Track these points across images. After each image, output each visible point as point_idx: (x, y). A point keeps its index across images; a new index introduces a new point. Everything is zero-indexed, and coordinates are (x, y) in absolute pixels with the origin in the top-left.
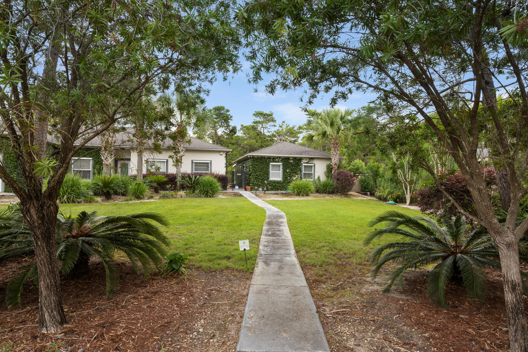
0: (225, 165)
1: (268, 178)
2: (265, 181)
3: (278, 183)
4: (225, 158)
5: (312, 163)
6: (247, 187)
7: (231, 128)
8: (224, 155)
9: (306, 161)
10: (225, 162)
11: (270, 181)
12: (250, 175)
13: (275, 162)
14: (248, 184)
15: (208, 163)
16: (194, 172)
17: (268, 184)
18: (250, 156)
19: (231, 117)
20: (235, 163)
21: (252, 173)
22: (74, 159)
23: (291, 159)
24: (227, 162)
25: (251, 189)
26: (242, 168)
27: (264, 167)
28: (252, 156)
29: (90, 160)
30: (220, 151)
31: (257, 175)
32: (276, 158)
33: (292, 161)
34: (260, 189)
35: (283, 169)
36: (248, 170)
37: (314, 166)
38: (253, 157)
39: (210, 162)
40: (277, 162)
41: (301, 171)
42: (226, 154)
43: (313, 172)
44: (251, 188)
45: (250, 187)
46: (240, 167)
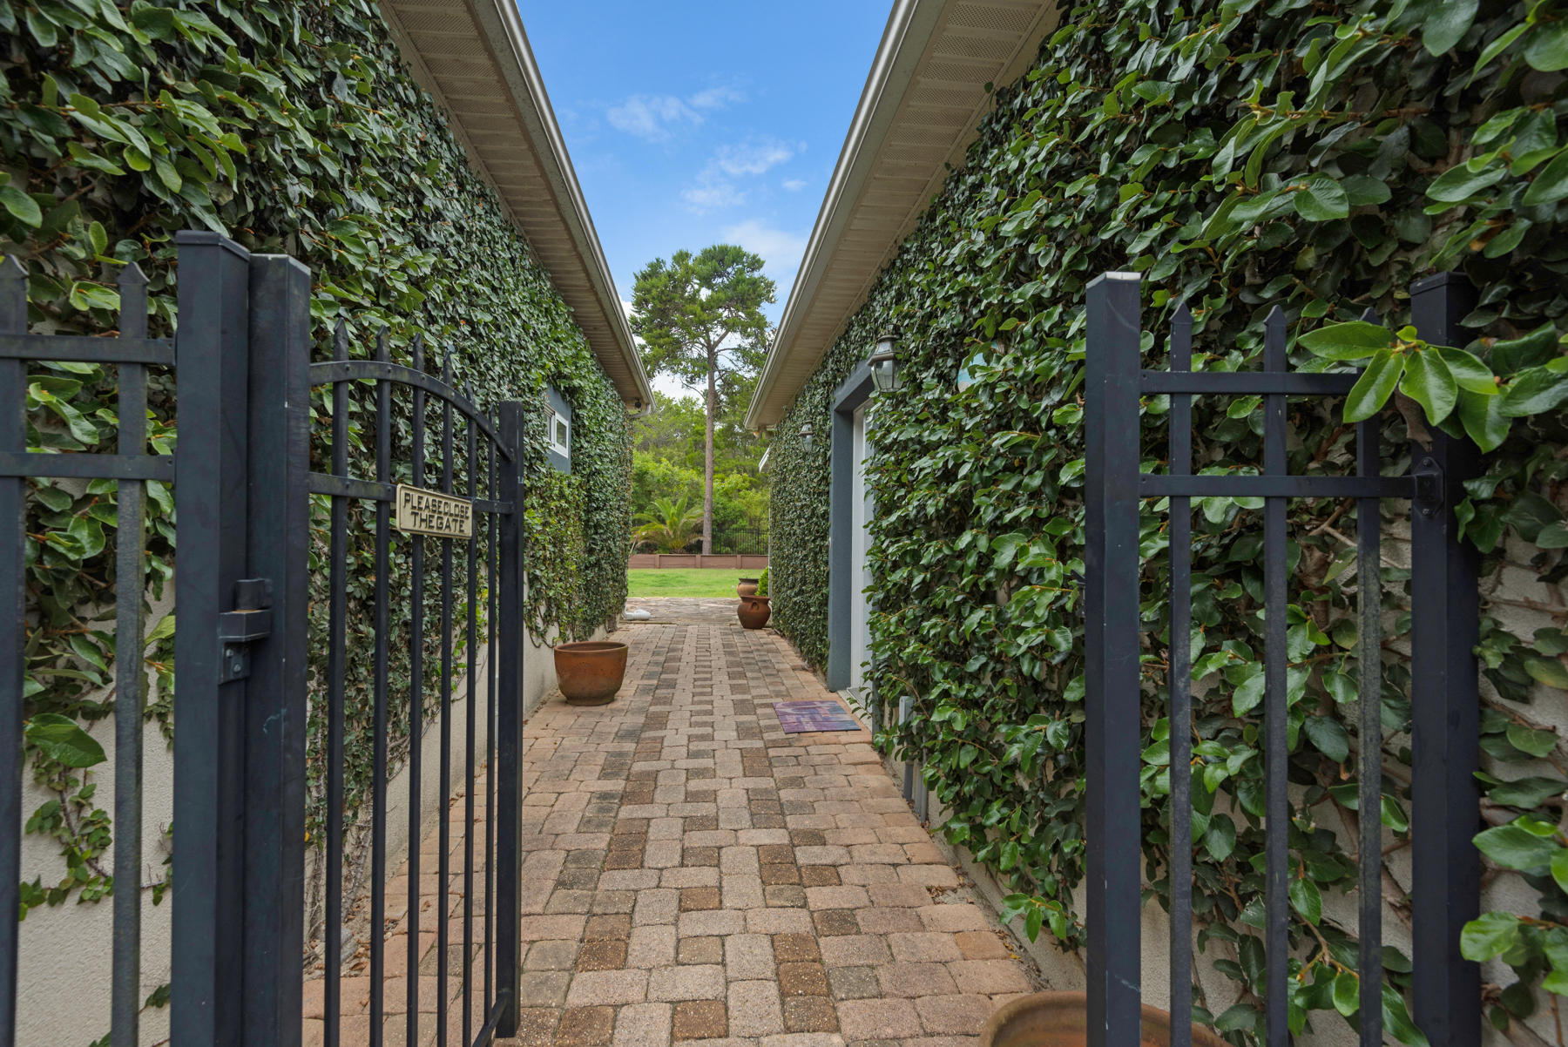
46: (805, 429)
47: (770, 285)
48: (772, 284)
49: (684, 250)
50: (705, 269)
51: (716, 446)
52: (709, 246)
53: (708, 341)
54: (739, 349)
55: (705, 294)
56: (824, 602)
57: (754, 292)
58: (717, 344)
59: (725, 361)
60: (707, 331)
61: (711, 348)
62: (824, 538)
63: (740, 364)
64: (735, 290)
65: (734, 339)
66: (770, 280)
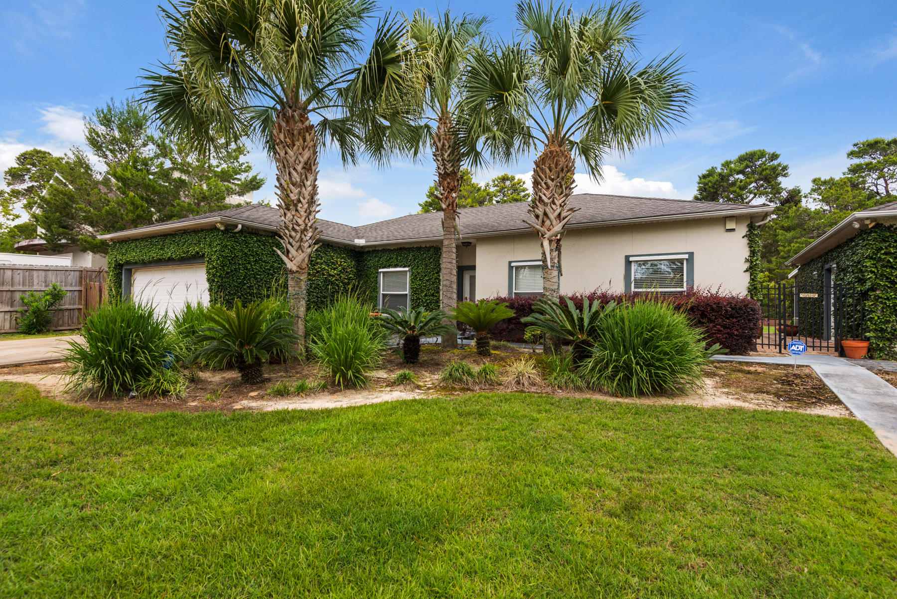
0: (747, 265)
4: (746, 241)
6: (849, 343)
7: (784, 194)
8: (743, 230)
10: (746, 253)
12: (864, 295)
14: (857, 332)
15: (681, 261)
16: (633, 289)
18: (860, 220)
19: (785, 168)
20: (794, 266)
21: (872, 289)
22: (384, 273)
24: (753, 253)
25: (871, 353)
26: (820, 275)
28: (873, 219)
29: (406, 272)
30: (724, 219)
36: (849, 278)
38: (878, 226)
39: (686, 256)
42: (751, 227)
44: (870, 349)
45: (864, 345)
46: (814, 273)
49: (728, 160)
50: (742, 166)
52: (743, 153)
64: (761, 174)
66: (784, 165)
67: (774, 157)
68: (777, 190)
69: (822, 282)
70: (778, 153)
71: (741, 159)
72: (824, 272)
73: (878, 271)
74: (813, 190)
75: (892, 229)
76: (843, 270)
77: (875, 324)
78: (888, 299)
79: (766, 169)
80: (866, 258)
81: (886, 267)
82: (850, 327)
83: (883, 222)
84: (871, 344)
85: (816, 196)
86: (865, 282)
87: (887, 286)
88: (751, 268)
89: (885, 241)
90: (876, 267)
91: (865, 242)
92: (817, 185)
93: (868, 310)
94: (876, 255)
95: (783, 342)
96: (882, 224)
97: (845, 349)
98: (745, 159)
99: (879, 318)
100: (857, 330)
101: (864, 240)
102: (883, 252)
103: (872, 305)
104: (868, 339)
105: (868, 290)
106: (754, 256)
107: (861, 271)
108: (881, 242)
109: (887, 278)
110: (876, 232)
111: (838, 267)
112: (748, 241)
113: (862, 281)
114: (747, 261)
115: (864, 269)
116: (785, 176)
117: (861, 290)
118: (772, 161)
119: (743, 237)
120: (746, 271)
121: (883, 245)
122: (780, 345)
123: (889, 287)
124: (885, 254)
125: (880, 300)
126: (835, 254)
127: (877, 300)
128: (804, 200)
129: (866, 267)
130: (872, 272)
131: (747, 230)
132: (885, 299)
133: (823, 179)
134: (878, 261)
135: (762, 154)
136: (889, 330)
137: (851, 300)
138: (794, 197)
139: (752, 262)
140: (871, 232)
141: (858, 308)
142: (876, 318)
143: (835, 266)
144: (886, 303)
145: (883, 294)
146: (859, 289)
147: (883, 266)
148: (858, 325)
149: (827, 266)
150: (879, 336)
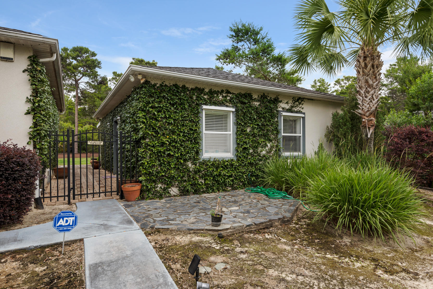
0: (29, 106)
1: (197, 153)
2: (190, 164)
3: (225, 167)
4: (26, 77)
5: (301, 112)
6: (127, 188)
7: (99, 79)
8: (23, 62)
9: (287, 107)
10: (27, 91)
11: (204, 163)
12: (138, 143)
13: (215, 104)
14: (132, 177)
17: (197, 172)
18: (135, 75)
20: (98, 119)
21: (143, 138)
23: (255, 96)
24: (36, 92)
25: (143, 194)
26: (111, 125)
27: (184, 119)
28: (143, 75)
31: (163, 144)
32: (217, 93)
33: (257, 104)
34: (174, 191)
35: (237, 124)
36: (128, 127)
37: (304, 118)
38: (147, 82)
40: (221, 104)
41: (278, 132)
42: (33, 61)
43: (301, 135)
44: (142, 191)
45: (137, 187)
46: (108, 124)
47: (99, 63)
48: (100, 62)
49: (66, 47)
50: (75, 55)
51: (79, 115)
52: (75, 46)
53: (75, 79)
54: (87, 83)
55: (75, 62)
56: (113, 158)
57: (93, 64)
58: (79, 80)
59: (82, 86)
60: (75, 76)
61: (76, 81)
62: (112, 146)
63: (88, 88)
64: (86, 63)
65: (86, 79)
66: (99, 61)
67: (94, 54)
68: (95, 75)
69: (113, 131)
70: (96, 52)
71: (75, 50)
72: (113, 124)
73: (147, 122)
74: (113, 79)
75: (156, 87)
76: (124, 121)
77: (145, 169)
78: (153, 146)
79: (89, 60)
80: (139, 110)
81: (152, 119)
82: (129, 168)
83: (150, 80)
84: (143, 186)
85: (114, 81)
86: (138, 132)
87: (153, 135)
88: (33, 110)
89: (152, 97)
90: (146, 119)
91: (139, 96)
92: (115, 75)
93: (140, 156)
94: (146, 108)
95: (72, 191)
96: (149, 82)
97: (124, 193)
98: (77, 51)
99: (148, 163)
100: (133, 171)
101: (137, 93)
102: (150, 105)
103: (143, 152)
104: (141, 182)
105: (140, 139)
106: (36, 97)
107: (136, 122)
108: (149, 97)
109: (153, 129)
110: (145, 88)
111: (121, 119)
112: (29, 77)
113: (136, 130)
114: (28, 101)
115: (137, 119)
116: (100, 67)
117: (136, 138)
118: (92, 56)
119: (24, 71)
120: (28, 113)
121: (151, 100)
122: (69, 196)
123: (154, 136)
124: (152, 107)
125: (149, 147)
126: (119, 109)
127: (146, 147)
128: (109, 83)
129: (140, 118)
130: (143, 123)
131: (29, 63)
132: (152, 147)
133: (118, 73)
134: (147, 113)
135: (87, 51)
136: (154, 172)
137: (129, 146)
138: (104, 81)
139: (34, 103)
140: (142, 87)
141: (134, 153)
142: (146, 163)
143: (119, 118)
144: (152, 150)
145: (151, 142)
146: (134, 137)
147: (150, 118)
148: (134, 168)
149: (115, 119)
150: (148, 179)
